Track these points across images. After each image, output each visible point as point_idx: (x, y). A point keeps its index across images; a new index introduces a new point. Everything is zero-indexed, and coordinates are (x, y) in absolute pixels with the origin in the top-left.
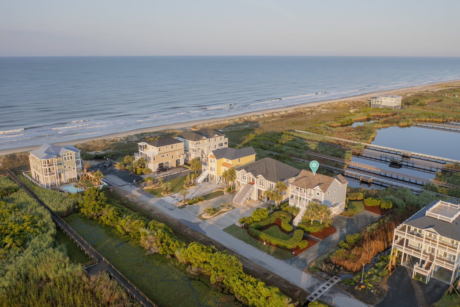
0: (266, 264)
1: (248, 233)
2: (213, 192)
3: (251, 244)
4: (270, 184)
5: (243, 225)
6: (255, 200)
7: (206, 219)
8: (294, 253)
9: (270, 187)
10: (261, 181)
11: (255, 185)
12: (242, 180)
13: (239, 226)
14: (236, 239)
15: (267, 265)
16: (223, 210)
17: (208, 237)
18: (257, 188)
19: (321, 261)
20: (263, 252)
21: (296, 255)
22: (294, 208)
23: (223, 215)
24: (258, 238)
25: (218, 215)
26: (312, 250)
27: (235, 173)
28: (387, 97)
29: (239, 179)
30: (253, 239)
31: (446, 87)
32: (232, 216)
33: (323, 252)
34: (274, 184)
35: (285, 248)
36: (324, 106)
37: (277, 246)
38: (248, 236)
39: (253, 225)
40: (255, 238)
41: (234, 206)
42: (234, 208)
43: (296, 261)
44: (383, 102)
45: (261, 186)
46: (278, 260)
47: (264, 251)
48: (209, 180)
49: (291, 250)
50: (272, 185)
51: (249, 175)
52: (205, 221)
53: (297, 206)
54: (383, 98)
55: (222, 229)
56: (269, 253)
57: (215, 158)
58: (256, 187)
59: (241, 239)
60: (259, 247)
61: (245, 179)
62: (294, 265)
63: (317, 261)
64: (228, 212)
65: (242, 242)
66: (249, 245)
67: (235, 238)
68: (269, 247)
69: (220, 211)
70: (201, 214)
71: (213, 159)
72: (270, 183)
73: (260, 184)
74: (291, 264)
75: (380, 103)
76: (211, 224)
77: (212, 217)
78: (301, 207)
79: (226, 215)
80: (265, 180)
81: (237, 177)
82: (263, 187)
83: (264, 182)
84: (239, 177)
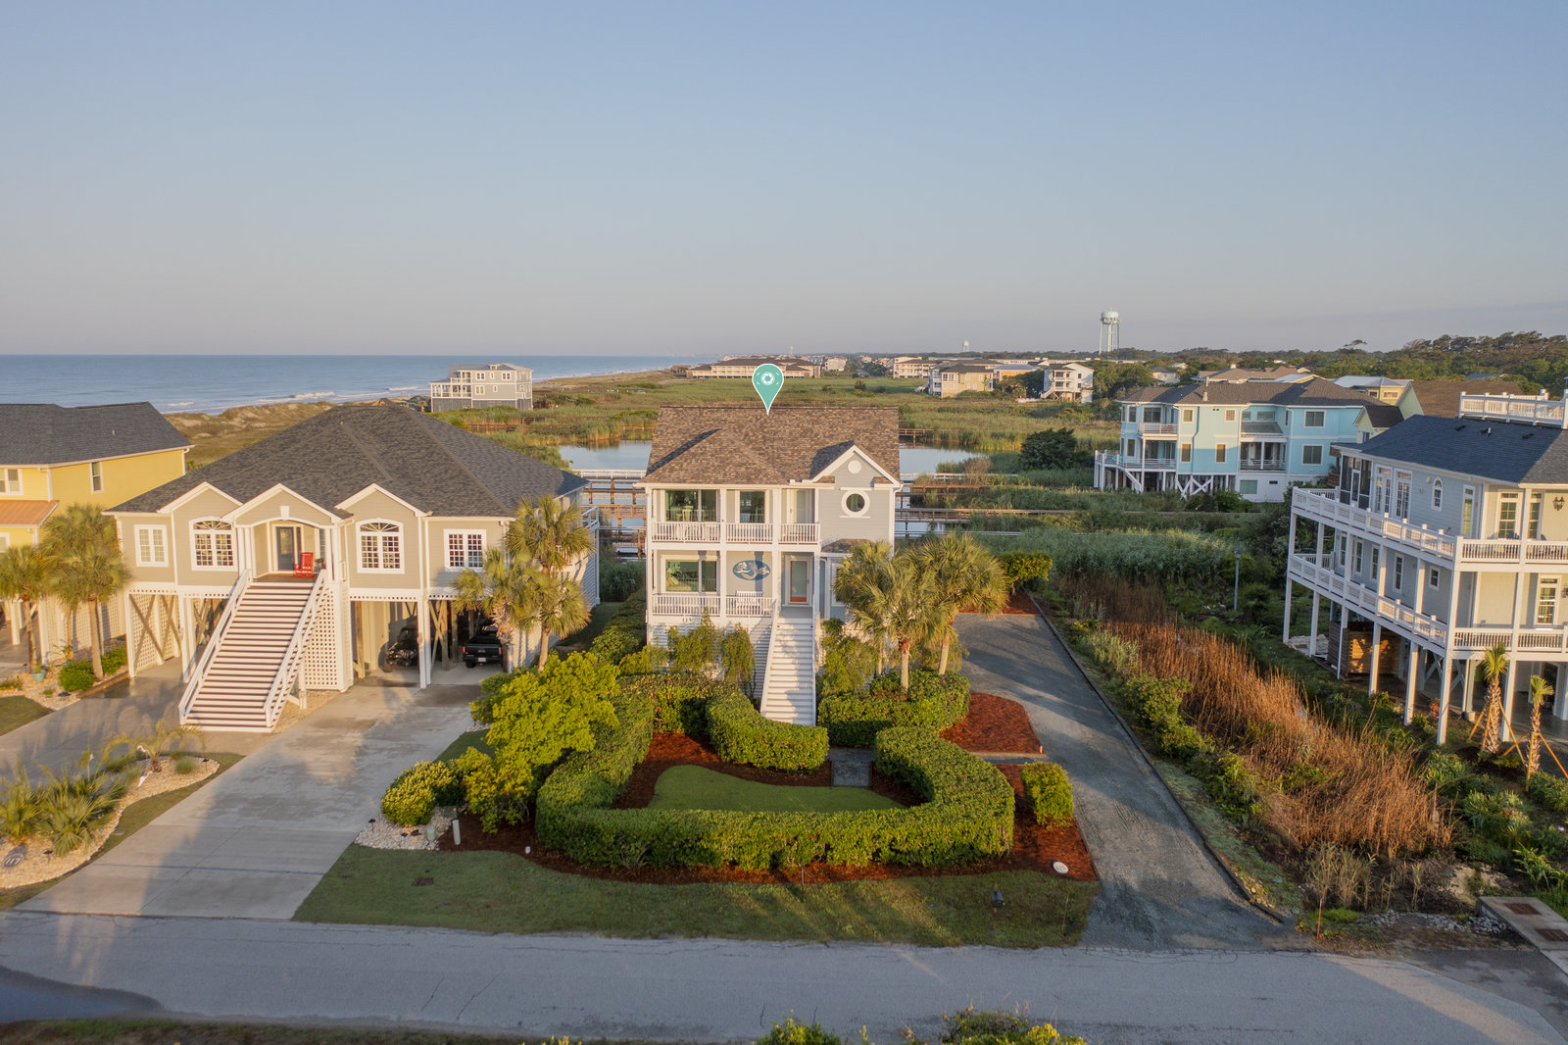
1: (555, 863)
4: (454, 541)
5: (444, 825)
6: (342, 687)
7: (26, 894)
8: (1061, 867)
9: (456, 560)
10: (380, 534)
11: (331, 578)
12: (188, 579)
13: (413, 844)
16: (147, 785)
18: (345, 591)
19: (1248, 855)
21: (1088, 873)
22: (700, 642)
25: (126, 830)
26: (1096, 815)
27: (115, 539)
28: (488, 368)
29: (165, 575)
30: (652, 886)
31: (581, 383)
33: (1163, 805)
34: (490, 531)
36: (250, 415)
39: (566, 790)
41: (213, 747)
42: (227, 760)
43: (1153, 912)
44: (474, 392)
45: (381, 570)
49: (1026, 857)
50: (475, 541)
51: (273, 506)
52: (29, 905)
53: (721, 622)
54: (474, 373)
55: (290, 913)
58: (337, 587)
61: (228, 560)
63: (1234, 861)
64: (207, 792)
68: (852, 898)
69: (129, 801)
72: (447, 533)
73: (371, 561)
75: (463, 395)
76: (132, 910)
77: (78, 857)
78: (749, 623)
79: (209, 817)
80: (419, 513)
81: (140, 563)
82: (401, 571)
83: (400, 535)
84: (153, 563)
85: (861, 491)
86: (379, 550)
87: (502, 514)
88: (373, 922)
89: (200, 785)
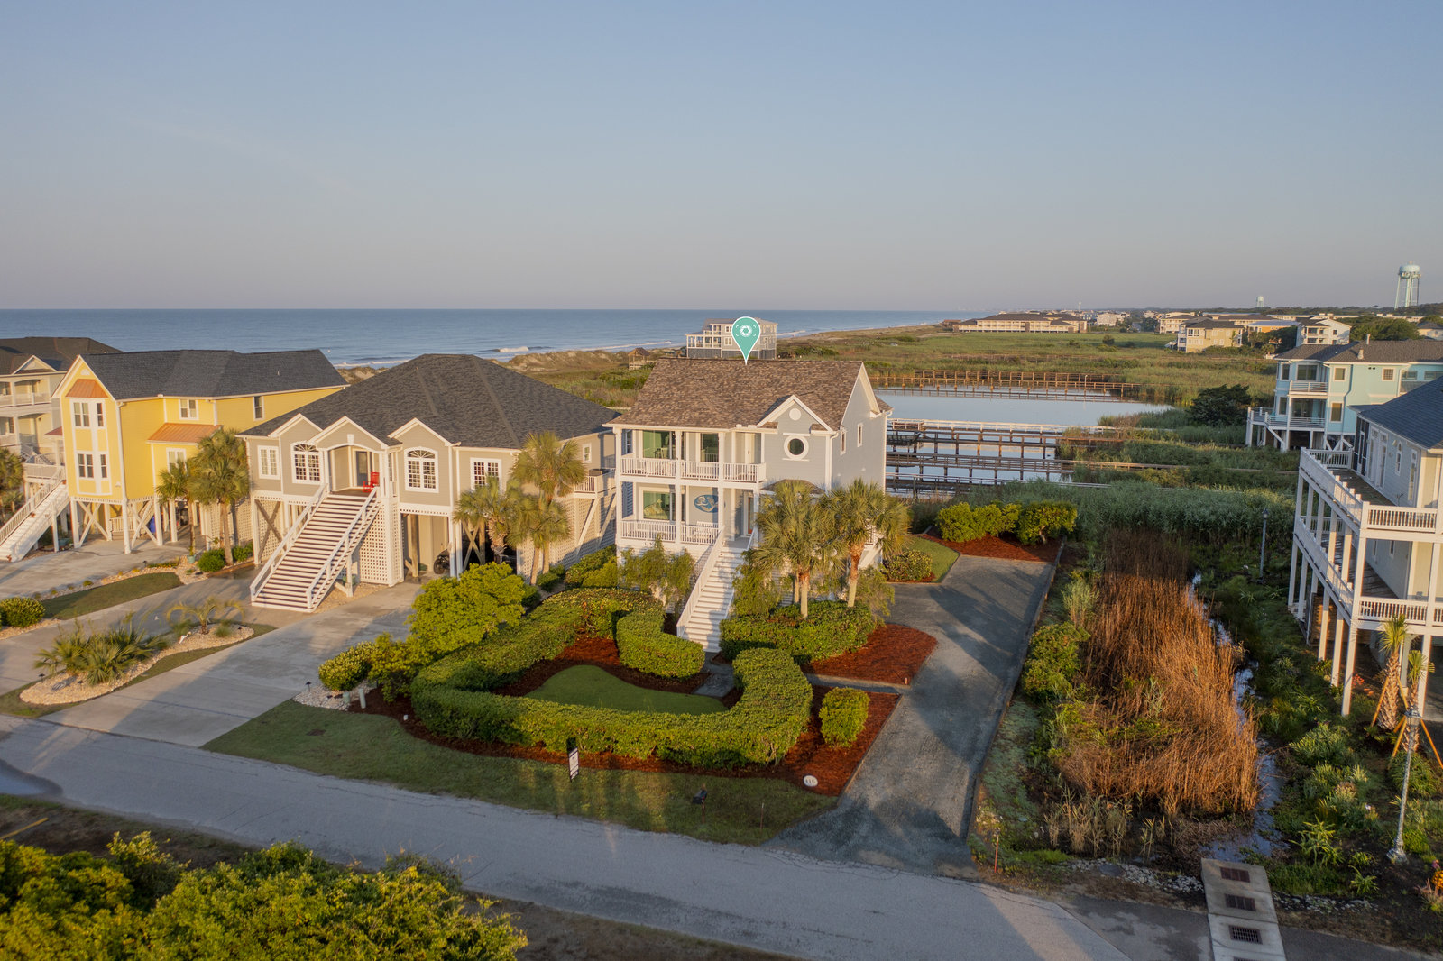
0: (666, 903)
1: (416, 730)
2: (103, 582)
3: (468, 790)
4: (479, 466)
5: (361, 691)
6: (391, 582)
7: (55, 709)
8: (811, 781)
9: (480, 483)
10: (421, 460)
11: (383, 492)
12: (291, 489)
13: (331, 704)
14: (332, 781)
15: (676, 904)
16: (186, 643)
17: (75, 812)
18: (394, 506)
19: (1013, 793)
20: (587, 826)
21: (834, 790)
22: (655, 561)
23: (191, 671)
24: (498, 743)
25: (151, 673)
26: (899, 742)
27: (244, 455)
29: (274, 485)
30: (468, 756)
32: (259, 666)
33: (974, 740)
34: (503, 460)
35: (733, 765)
36: (534, 361)
37: (671, 762)
38: (420, 752)
39: (441, 672)
40: (476, 752)
41: (262, 620)
42: (260, 629)
43: (864, 829)
45: (422, 489)
46: (733, 852)
47: (592, 816)
48: (77, 543)
49: (785, 770)
50: (493, 468)
51: (340, 434)
52: (51, 718)
53: (672, 548)
54: (724, 326)
55: (203, 742)
56: (640, 822)
57: (103, 395)
58: (390, 500)
59: (372, 776)
60: (542, 802)
61: (316, 476)
62: (876, 858)
63: (990, 796)
64: (227, 652)
65: (389, 791)
66: (449, 801)
67: (321, 780)
68: (612, 784)
69: (169, 653)
70: (14, 686)
71: (92, 403)
72: (473, 460)
73: (413, 481)
74: (850, 856)
76: (108, 727)
77: (104, 688)
78: (696, 551)
79: (214, 669)
80: (447, 443)
81: (261, 476)
82: (436, 491)
83: (435, 460)
84: (270, 476)
85: (801, 437)
86: (421, 474)
87: (513, 447)
88: (249, 756)
89: (228, 646)
